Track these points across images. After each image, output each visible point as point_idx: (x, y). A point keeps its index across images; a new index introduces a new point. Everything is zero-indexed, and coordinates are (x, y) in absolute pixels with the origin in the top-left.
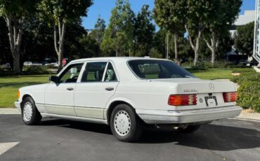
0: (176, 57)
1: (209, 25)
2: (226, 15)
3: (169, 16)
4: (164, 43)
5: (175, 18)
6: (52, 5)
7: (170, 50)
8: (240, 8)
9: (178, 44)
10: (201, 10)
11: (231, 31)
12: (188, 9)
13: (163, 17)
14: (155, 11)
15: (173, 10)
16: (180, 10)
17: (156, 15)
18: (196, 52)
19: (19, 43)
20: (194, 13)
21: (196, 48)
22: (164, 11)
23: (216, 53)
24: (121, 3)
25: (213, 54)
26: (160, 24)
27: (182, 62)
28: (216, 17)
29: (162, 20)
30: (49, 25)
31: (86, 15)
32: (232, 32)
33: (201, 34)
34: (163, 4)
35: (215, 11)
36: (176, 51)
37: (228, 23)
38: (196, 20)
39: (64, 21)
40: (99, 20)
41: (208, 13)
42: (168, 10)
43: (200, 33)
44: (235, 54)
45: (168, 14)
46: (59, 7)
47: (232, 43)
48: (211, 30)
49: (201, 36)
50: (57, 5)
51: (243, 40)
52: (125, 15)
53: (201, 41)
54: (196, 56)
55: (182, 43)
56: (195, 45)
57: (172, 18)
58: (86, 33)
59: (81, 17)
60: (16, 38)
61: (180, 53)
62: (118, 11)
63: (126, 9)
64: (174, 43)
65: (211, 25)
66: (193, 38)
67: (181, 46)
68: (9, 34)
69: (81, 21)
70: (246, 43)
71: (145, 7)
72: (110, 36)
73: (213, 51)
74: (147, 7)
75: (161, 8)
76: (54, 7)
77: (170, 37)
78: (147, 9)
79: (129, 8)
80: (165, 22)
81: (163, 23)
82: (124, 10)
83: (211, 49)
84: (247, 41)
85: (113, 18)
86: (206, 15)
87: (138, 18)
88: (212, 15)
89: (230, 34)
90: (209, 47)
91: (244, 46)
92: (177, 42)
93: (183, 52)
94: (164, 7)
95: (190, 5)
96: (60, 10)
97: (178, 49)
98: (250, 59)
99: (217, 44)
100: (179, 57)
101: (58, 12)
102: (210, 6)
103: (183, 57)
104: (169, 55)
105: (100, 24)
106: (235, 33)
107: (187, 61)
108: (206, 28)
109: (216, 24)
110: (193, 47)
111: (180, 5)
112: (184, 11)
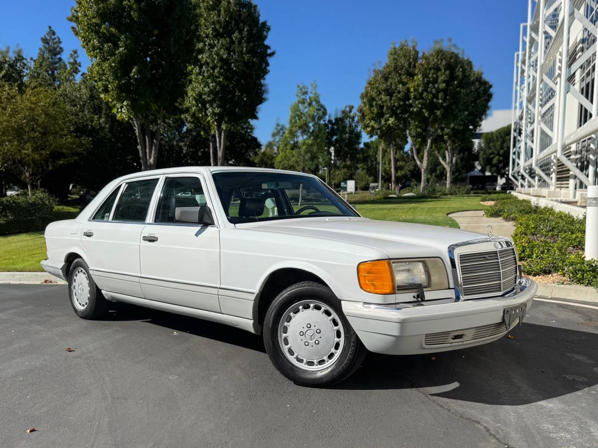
0: (393, 179)
1: (442, 129)
2: (470, 114)
3: (383, 117)
4: (376, 160)
5: (391, 121)
6: (204, 103)
7: (385, 170)
8: (490, 104)
9: (396, 161)
10: (432, 107)
11: (474, 140)
12: (411, 106)
13: (373, 119)
14: (361, 111)
15: (388, 108)
16: (400, 106)
17: (363, 116)
18: (423, 170)
19: (154, 161)
20: (420, 111)
21: (424, 165)
22: (375, 110)
23: (453, 173)
24: (306, 93)
25: (448, 175)
26: (369, 129)
27: (401, 188)
28: (455, 117)
29: (372, 123)
30: (202, 133)
31: (256, 118)
32: (476, 142)
33: (431, 144)
34: (373, 99)
35: (454, 107)
36: (393, 170)
37: (471, 127)
38: (424, 122)
39: (224, 127)
40: (278, 125)
41: (443, 111)
42: (381, 107)
43: (429, 141)
44: (481, 174)
45: (380, 115)
46: (215, 105)
47: (476, 157)
48: (446, 137)
49: (431, 147)
50: (211, 102)
51: (493, 153)
52: (311, 113)
53: (429, 155)
54: (423, 178)
55: (403, 159)
56: (421, 162)
57: (387, 120)
58: (259, 146)
59: (249, 120)
60: (150, 153)
61: (399, 174)
62: (301, 107)
63: (314, 103)
64: (390, 161)
65: (446, 131)
66: (419, 151)
67: (400, 163)
68: (139, 147)
69: (252, 129)
70: (497, 157)
71: (348, 109)
72: (288, 147)
73: (448, 169)
74: (351, 108)
75: (371, 106)
76: (208, 105)
77: (384, 152)
78: (351, 111)
79: (318, 102)
80: (376, 126)
81: (373, 128)
82: (310, 104)
83: (446, 166)
84: (499, 154)
85: (293, 117)
86: (438, 113)
87: (336, 119)
88: (449, 114)
89: (472, 144)
90: (443, 163)
91: (495, 161)
92: (395, 158)
93: (403, 172)
94: (374, 103)
95: (415, 98)
96: (217, 110)
97: (397, 169)
98: (501, 181)
99: (454, 159)
100: (398, 180)
101: (214, 114)
102: (445, 100)
103: (404, 181)
104: (383, 178)
105: (279, 132)
106: (479, 143)
107: (409, 186)
108: (438, 136)
109: (453, 129)
110: (418, 163)
111: (400, 99)
112: (405, 109)
